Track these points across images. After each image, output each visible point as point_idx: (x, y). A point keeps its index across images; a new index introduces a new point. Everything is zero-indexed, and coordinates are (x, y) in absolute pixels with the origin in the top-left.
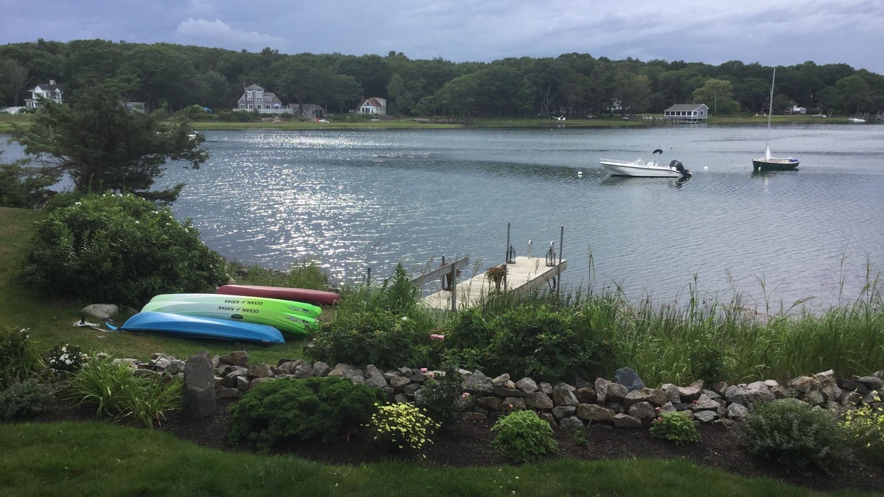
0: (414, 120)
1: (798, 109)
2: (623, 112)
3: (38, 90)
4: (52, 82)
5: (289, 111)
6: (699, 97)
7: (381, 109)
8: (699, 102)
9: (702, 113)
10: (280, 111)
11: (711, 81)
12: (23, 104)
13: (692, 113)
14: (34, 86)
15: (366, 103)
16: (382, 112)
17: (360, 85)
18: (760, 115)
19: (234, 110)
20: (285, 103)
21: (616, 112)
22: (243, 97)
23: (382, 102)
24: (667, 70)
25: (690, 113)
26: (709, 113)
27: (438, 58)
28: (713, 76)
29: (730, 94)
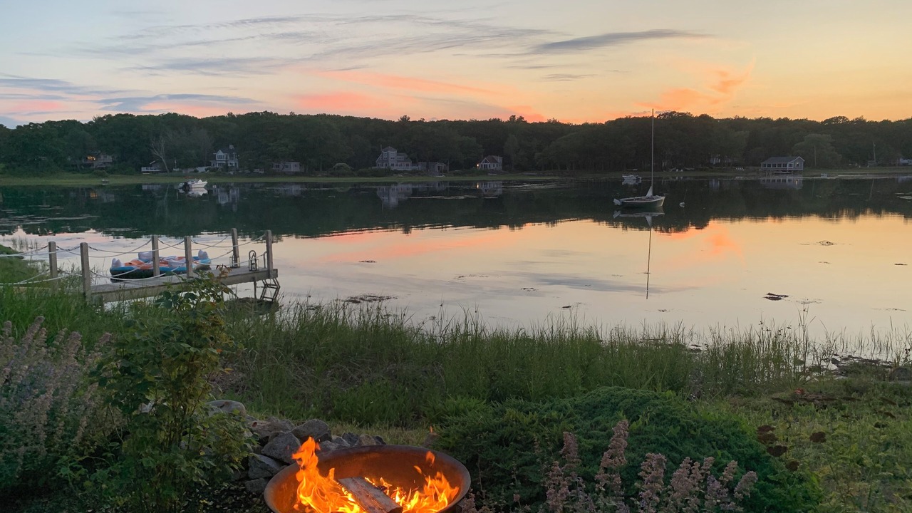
2: (724, 165)
3: (220, 153)
4: (231, 147)
5: (419, 167)
7: (497, 166)
8: (796, 155)
9: (798, 165)
10: (410, 168)
12: (209, 164)
13: (788, 165)
14: (217, 151)
15: (485, 159)
16: (500, 168)
17: (481, 145)
19: (373, 168)
20: (414, 162)
22: (380, 157)
23: (499, 159)
26: (806, 165)
28: (816, 131)
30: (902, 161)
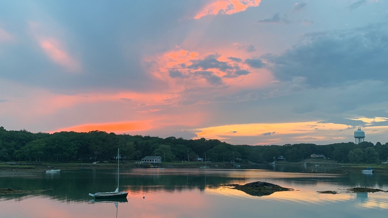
1: (200, 159)
2: (122, 160)
6: (157, 153)
9: (159, 160)
11: (162, 146)
13: (154, 160)
18: (184, 162)
24: (142, 140)
29: (171, 152)
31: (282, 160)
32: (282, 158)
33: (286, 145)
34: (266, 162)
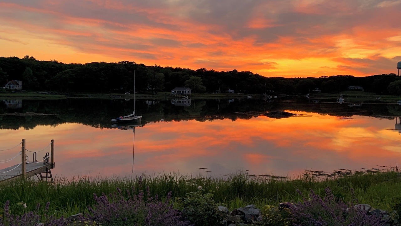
0: (38, 93)
2: (152, 91)
6: (188, 85)
7: (18, 87)
8: (187, 87)
9: (188, 92)
11: (193, 77)
13: (184, 92)
15: (9, 82)
16: (20, 88)
17: (6, 73)
18: (215, 94)
21: (149, 90)
23: (20, 83)
24: (173, 72)
25: (183, 92)
26: (192, 92)
27: (53, 60)
28: (194, 75)
29: (202, 83)
30: (230, 91)
31: (317, 92)
32: (317, 90)
33: (322, 77)
34: (300, 94)
